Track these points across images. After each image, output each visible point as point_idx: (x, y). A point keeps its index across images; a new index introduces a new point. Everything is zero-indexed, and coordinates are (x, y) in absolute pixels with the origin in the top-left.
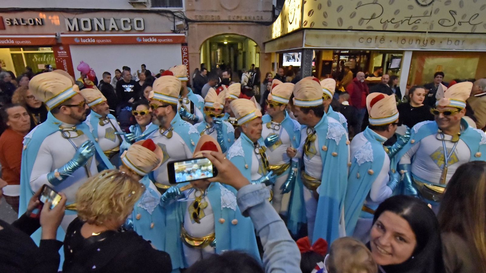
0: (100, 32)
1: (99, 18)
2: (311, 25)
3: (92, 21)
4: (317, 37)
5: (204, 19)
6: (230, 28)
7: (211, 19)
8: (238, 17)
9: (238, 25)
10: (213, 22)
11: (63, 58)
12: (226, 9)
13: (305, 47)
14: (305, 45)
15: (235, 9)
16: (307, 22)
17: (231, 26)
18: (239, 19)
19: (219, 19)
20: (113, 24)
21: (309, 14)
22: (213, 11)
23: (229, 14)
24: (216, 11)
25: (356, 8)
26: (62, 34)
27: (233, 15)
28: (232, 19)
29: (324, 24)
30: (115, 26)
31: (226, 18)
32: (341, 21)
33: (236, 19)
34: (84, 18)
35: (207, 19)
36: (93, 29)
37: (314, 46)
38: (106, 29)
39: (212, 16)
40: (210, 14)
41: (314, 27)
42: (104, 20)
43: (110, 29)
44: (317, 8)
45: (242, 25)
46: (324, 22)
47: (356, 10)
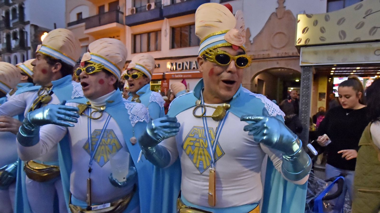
0: (187, 70)
1: (187, 61)
2: (306, 42)
3: (183, 64)
4: (316, 53)
5: (257, 57)
6: (278, 63)
7: (262, 57)
8: (286, 53)
9: (286, 60)
10: (264, 59)
11: (165, 87)
12: (275, 48)
13: (301, 64)
14: (302, 62)
15: (283, 47)
16: (301, 39)
17: (279, 62)
18: (286, 55)
19: (269, 56)
20: (194, 65)
21: (303, 32)
22: (264, 51)
23: (278, 51)
24: (267, 50)
25: (364, 18)
26: (167, 72)
27: (281, 53)
28: (280, 55)
29: (322, 39)
30: (195, 67)
31: (275, 55)
32: (343, 33)
33: (283, 55)
34: (180, 62)
35: (260, 57)
36: (183, 69)
37: (312, 63)
38: (190, 68)
39: (263, 54)
40: (262, 53)
41: (310, 43)
42: (190, 62)
43: (192, 68)
44: (313, 25)
45: (289, 59)
46: (321, 37)
47: (364, 20)
